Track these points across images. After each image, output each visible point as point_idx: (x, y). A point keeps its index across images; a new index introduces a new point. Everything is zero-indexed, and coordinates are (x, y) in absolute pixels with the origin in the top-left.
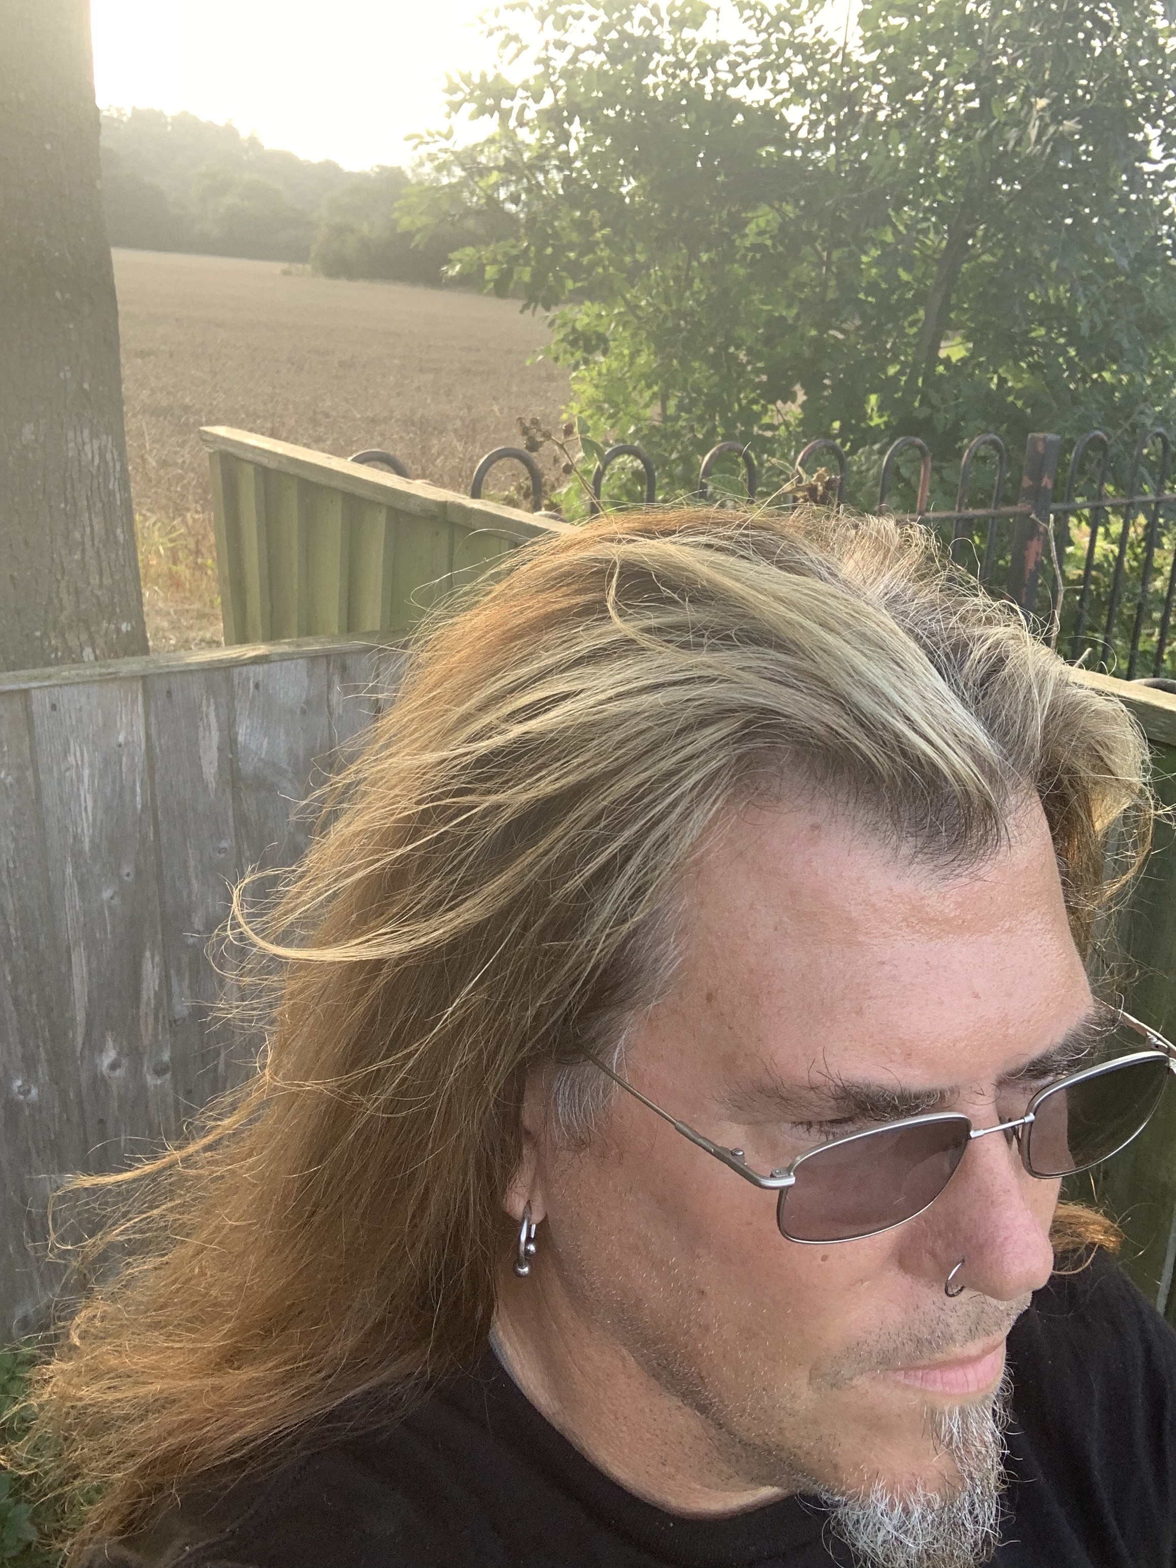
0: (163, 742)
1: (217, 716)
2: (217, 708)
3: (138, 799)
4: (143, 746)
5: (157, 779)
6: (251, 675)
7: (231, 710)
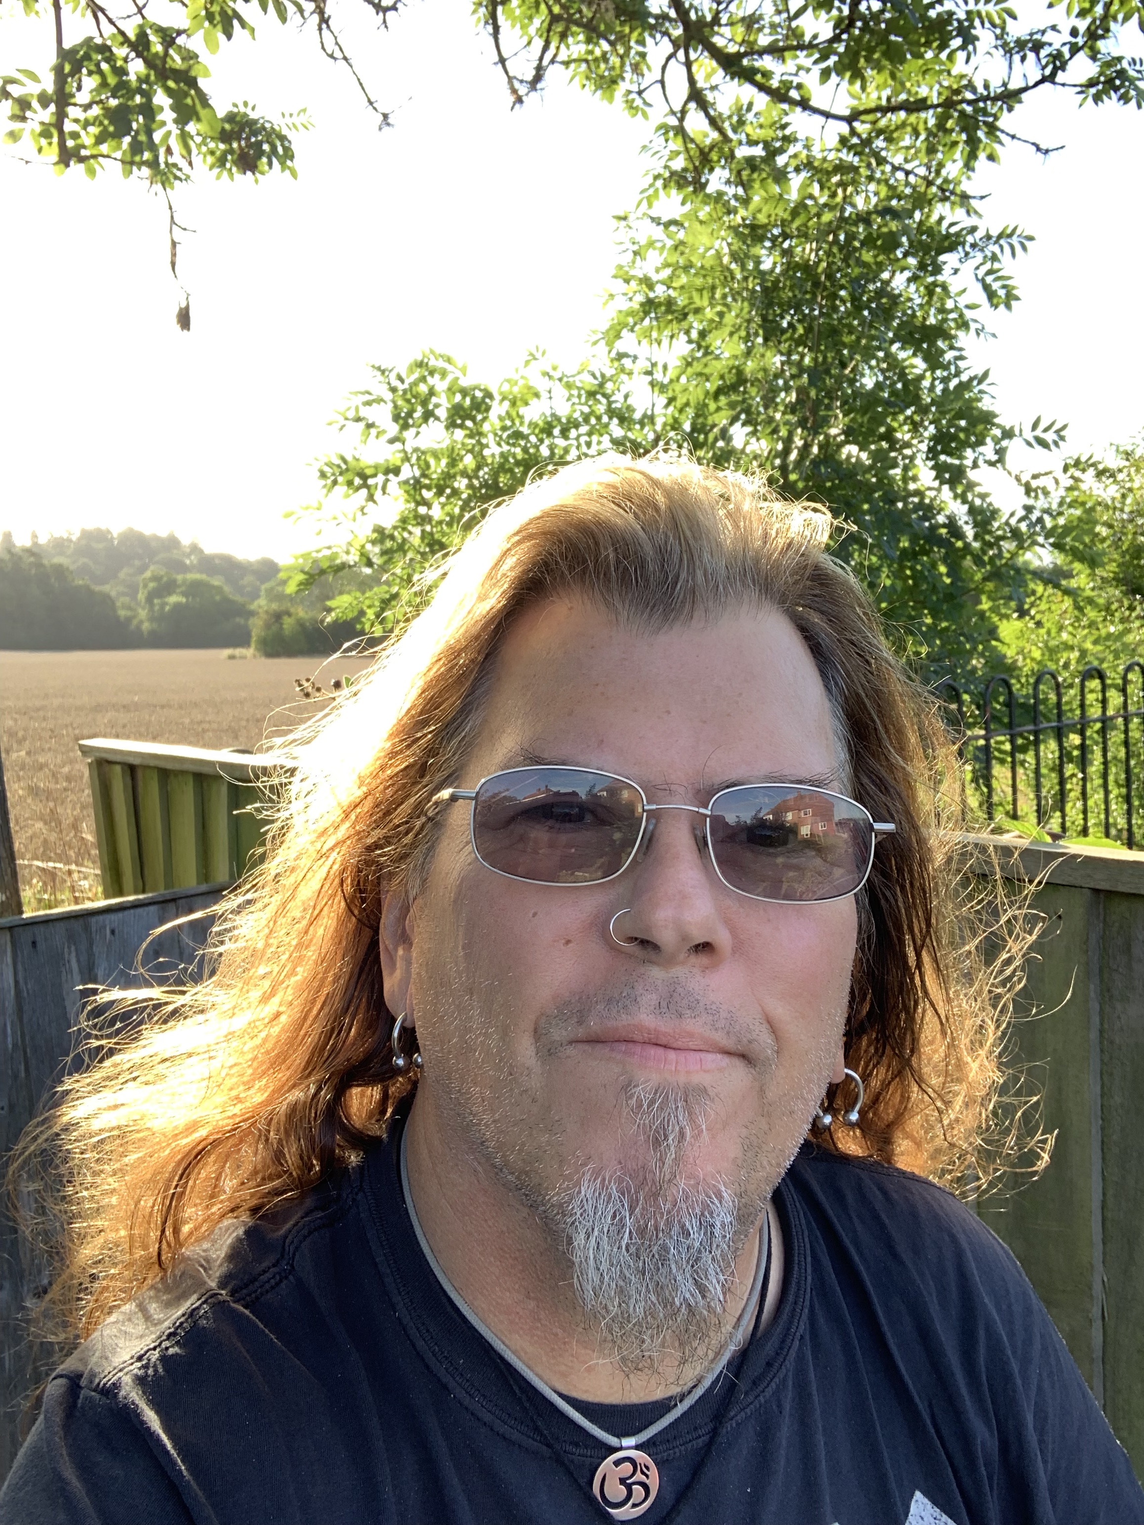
0: (29, 986)
1: (78, 961)
2: (77, 955)
3: (10, 1039)
4: (13, 992)
5: (25, 1020)
6: (107, 922)
7: (91, 955)
